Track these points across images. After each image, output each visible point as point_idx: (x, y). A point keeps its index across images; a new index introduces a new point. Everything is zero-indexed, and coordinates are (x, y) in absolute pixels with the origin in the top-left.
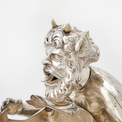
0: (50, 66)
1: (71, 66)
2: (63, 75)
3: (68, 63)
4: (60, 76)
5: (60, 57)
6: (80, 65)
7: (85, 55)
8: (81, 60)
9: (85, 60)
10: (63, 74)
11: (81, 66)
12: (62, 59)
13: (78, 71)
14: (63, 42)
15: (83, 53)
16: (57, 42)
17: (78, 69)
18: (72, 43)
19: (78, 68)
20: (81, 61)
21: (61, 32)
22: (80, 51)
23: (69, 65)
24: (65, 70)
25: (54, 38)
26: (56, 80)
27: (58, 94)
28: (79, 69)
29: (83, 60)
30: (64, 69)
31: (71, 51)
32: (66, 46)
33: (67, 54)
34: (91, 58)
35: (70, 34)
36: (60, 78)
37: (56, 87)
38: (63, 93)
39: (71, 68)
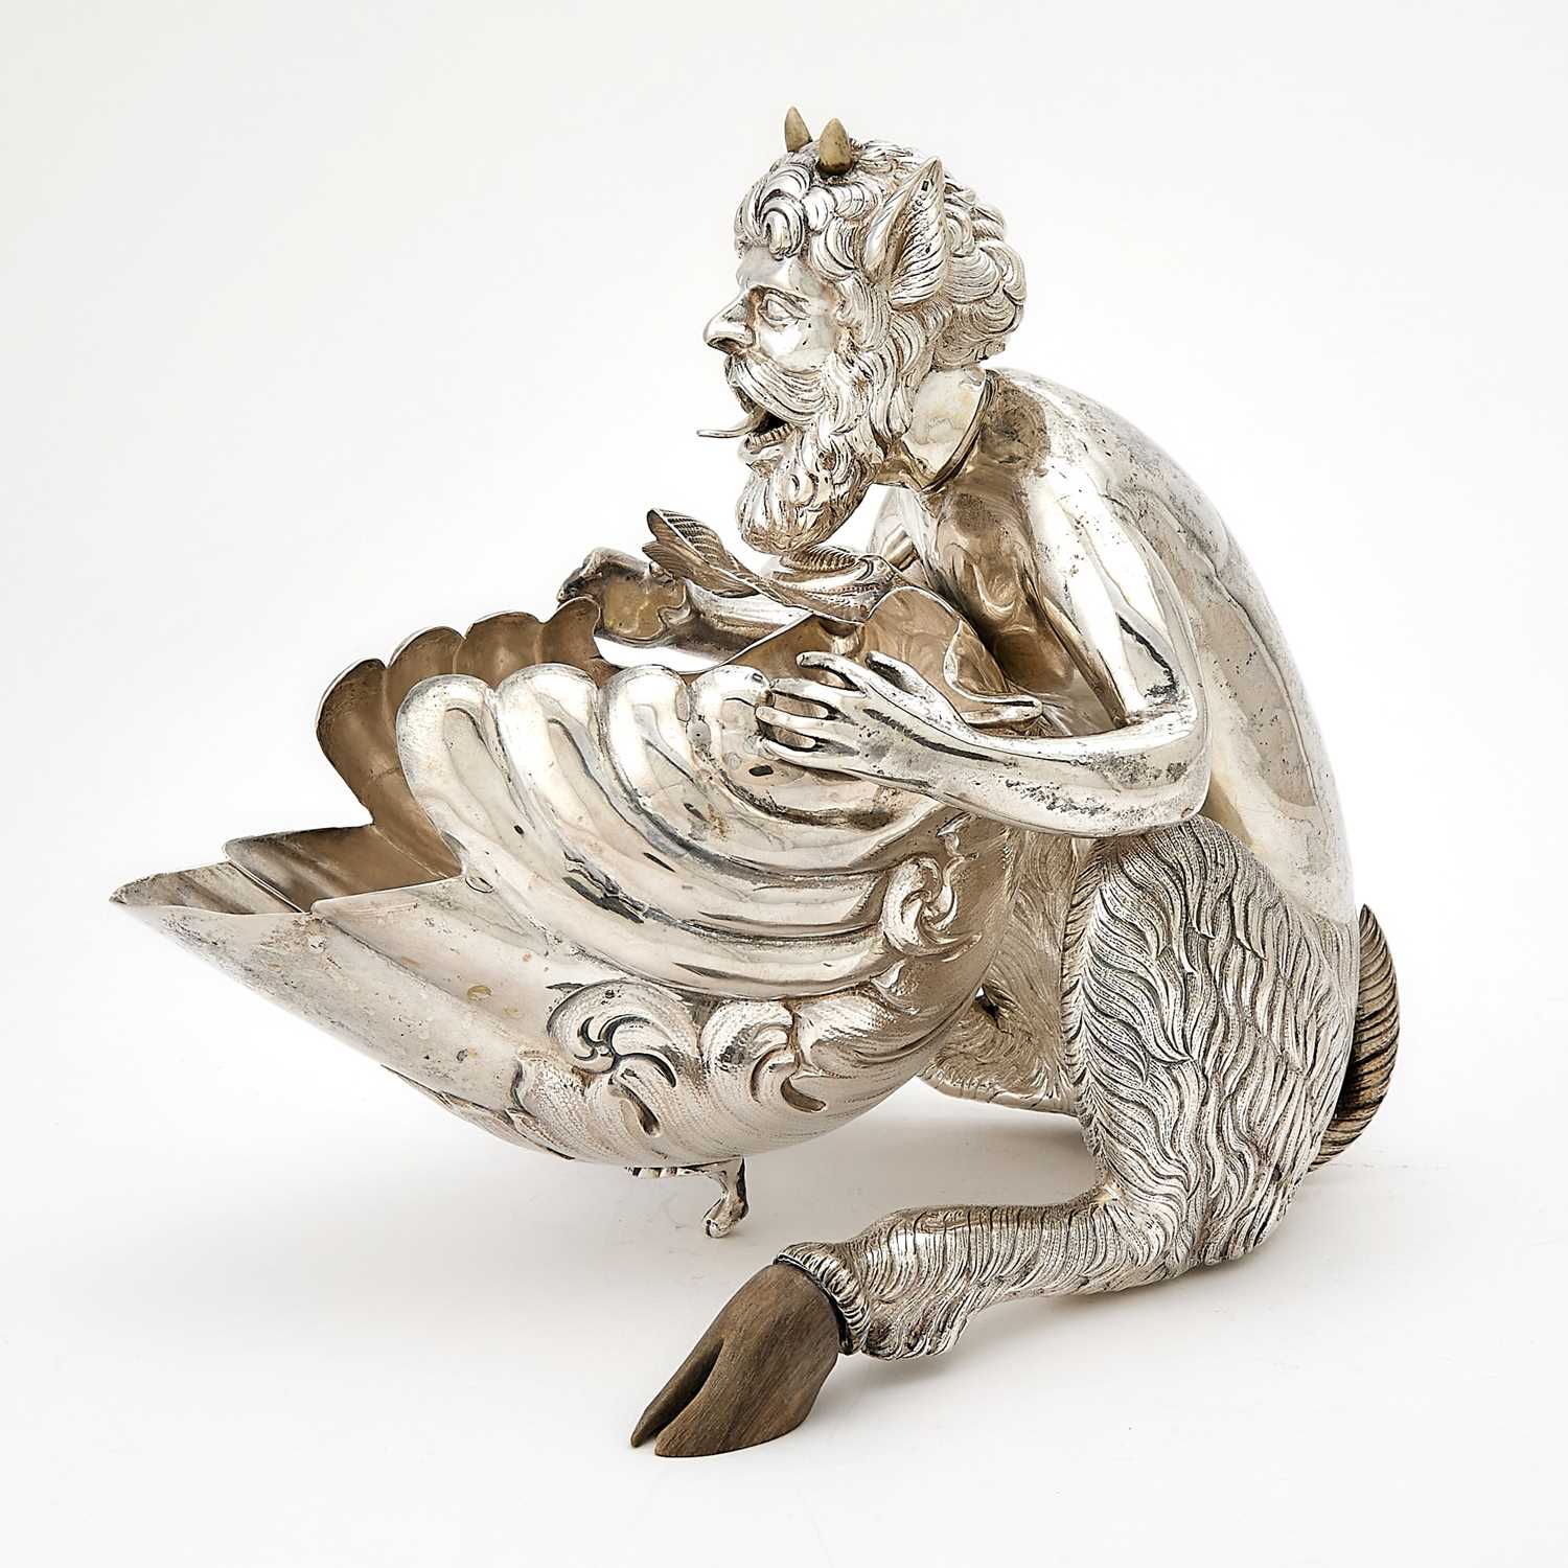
0: (744, 351)
1: (852, 355)
2: (807, 401)
3: (836, 336)
4: (795, 404)
5: (793, 303)
6: (898, 348)
7: (919, 292)
8: (902, 322)
9: (931, 322)
10: (806, 396)
11: (907, 352)
12: (802, 315)
13: (890, 380)
14: (805, 220)
15: (911, 280)
16: (778, 221)
17: (885, 367)
18: (849, 226)
19: (889, 361)
20: (905, 325)
21: (801, 171)
22: (898, 270)
23: (843, 346)
24: (819, 376)
25: (765, 201)
26: (781, 429)
27: (783, 505)
28: (891, 370)
29: (915, 322)
30: (815, 370)
31: (842, 271)
32: (817, 243)
33: (829, 286)
34: (964, 309)
35: (851, 178)
36: (791, 414)
37: (777, 467)
38: (804, 499)
39: (852, 363)
